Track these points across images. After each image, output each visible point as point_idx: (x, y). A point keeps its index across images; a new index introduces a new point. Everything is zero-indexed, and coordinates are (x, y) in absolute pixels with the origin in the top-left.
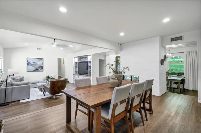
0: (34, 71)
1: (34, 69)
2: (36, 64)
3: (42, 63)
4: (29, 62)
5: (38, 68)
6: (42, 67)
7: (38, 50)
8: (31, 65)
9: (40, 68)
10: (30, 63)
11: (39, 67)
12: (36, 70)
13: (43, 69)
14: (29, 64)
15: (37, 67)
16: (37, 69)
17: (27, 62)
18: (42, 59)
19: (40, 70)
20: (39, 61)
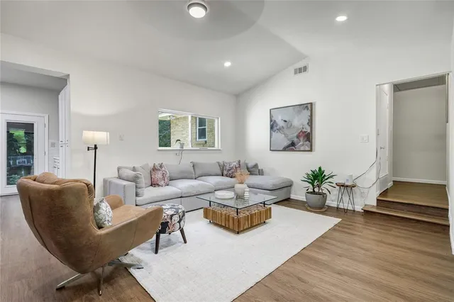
0: (285, 149)
1: (286, 143)
2: (291, 125)
3: (306, 122)
4: (275, 122)
5: (295, 140)
6: (308, 137)
8: (279, 130)
9: (301, 139)
10: (277, 125)
11: (298, 137)
12: (291, 147)
13: (311, 141)
15: (293, 135)
16: (293, 144)
17: (271, 121)
18: (308, 106)
19: (303, 145)
20: (299, 112)
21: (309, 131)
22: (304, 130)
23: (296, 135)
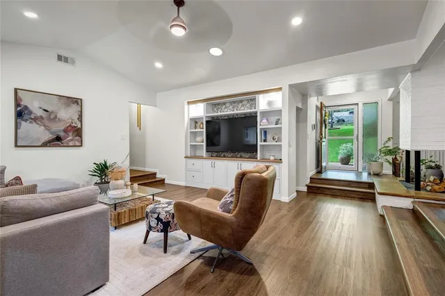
0: (45, 145)
1: (47, 136)
2: (56, 117)
3: (76, 117)
4: (26, 107)
5: (62, 134)
6: (78, 132)
7: (62, 64)
9: (71, 134)
10: (31, 113)
11: (66, 131)
12: (57, 141)
13: (81, 136)
14: (25, 117)
15: (58, 128)
16: (58, 139)
17: (17, 104)
18: (77, 102)
19: (71, 140)
20: (68, 105)
21: (79, 126)
22: (74, 125)
23: (63, 128)
